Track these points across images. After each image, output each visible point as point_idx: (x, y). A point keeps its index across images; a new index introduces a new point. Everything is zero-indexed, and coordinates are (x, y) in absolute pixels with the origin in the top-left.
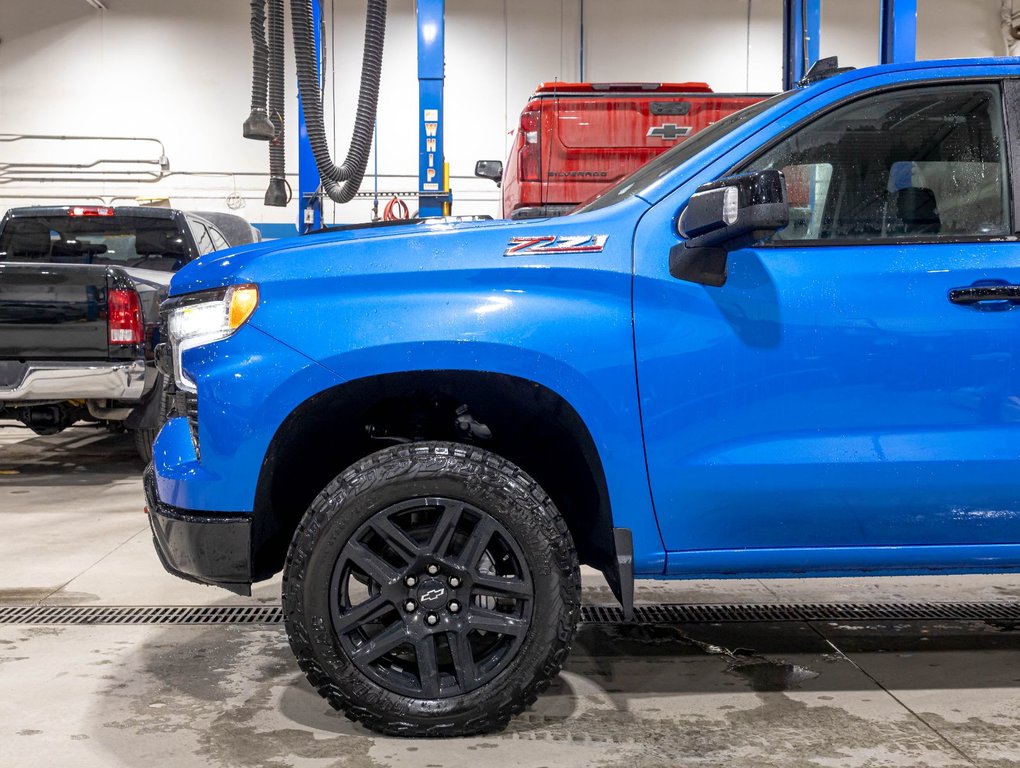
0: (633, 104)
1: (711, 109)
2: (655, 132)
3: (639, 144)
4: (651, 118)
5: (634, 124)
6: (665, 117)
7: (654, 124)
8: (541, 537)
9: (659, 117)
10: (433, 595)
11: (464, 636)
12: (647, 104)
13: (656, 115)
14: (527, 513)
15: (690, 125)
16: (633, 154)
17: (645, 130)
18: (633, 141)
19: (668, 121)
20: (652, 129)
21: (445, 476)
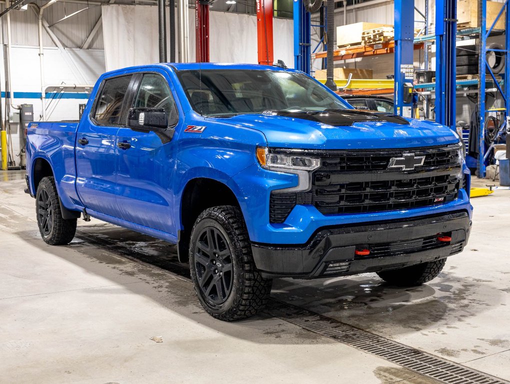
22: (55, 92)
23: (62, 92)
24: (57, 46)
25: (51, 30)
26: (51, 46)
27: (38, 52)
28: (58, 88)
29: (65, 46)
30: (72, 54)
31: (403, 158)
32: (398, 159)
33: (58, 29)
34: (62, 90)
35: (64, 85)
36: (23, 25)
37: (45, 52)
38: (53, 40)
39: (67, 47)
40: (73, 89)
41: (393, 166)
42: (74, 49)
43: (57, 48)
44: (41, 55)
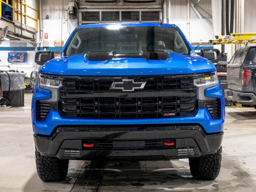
22: (196, 46)
23: (201, 46)
24: (199, 18)
25: (196, 8)
26: (195, 18)
27: (187, 22)
28: (198, 43)
29: (204, 17)
30: (208, 22)
31: (122, 83)
32: (118, 83)
33: (200, 8)
34: (201, 44)
35: (202, 42)
36: (179, 6)
37: (191, 22)
38: (197, 15)
39: (205, 18)
40: (207, 44)
41: (114, 88)
42: (209, 19)
43: (198, 19)
44: (188, 24)
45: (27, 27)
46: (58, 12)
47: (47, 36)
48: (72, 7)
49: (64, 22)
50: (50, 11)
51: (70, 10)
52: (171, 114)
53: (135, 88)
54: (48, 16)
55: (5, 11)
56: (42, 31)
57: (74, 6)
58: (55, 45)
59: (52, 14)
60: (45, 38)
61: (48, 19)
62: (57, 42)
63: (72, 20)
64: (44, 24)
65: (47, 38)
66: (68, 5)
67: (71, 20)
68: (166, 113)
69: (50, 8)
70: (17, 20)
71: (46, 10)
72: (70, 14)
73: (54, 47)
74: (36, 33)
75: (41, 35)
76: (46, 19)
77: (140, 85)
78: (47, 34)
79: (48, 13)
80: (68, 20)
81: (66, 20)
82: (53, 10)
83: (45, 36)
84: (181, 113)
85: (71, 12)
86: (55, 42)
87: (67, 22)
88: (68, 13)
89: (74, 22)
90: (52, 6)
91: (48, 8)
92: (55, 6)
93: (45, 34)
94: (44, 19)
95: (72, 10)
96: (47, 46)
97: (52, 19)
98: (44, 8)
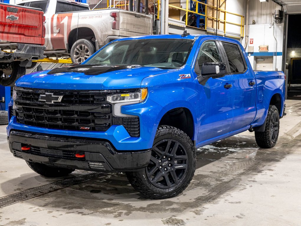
0: (2, 7)
1: (23, 12)
2: (8, 17)
3: (4, 21)
4: (7, 12)
5: (2, 14)
6: (11, 13)
7: (8, 15)
8: (189, 144)
9: (9, 12)
10: (165, 163)
11: (174, 171)
12: (6, 7)
13: (8, 11)
14: (185, 139)
15: (18, 16)
16: (2, 24)
17: (5, 17)
18: (2, 20)
19: (12, 14)
20: (7, 16)
21: (167, 134)
31: (45, 96)
41: (41, 100)
45: (225, 33)
46: (265, 16)
47: (253, 42)
48: (278, 11)
49: (270, 27)
50: (258, 16)
51: (276, 14)
52: (86, 128)
53: (54, 101)
54: (254, 21)
55: (200, 19)
56: (248, 37)
57: (280, 10)
58: (260, 50)
59: (259, 19)
60: (251, 43)
61: (255, 24)
62: (262, 47)
63: (279, 24)
64: (250, 30)
65: (252, 43)
66: (275, 8)
67: (277, 24)
68: (82, 126)
69: (258, 14)
70: (212, 27)
71: (253, 16)
72: (276, 18)
73: (259, 52)
74: (241, 39)
75: (247, 40)
76: (253, 24)
77: (57, 98)
78: (253, 39)
79: (255, 19)
80: (275, 24)
81: (272, 25)
82: (260, 15)
83: (251, 41)
84: (96, 128)
85: (277, 16)
86: (259, 47)
87: (273, 26)
88: (274, 17)
89: (280, 27)
90: (260, 11)
91: (255, 13)
92: (263, 11)
93: (251, 39)
94: (250, 24)
95: (278, 14)
96: (252, 51)
97: (258, 24)
98: (251, 13)
